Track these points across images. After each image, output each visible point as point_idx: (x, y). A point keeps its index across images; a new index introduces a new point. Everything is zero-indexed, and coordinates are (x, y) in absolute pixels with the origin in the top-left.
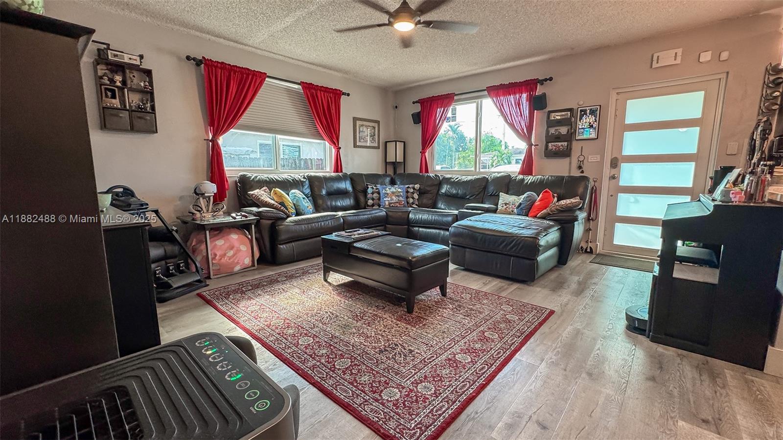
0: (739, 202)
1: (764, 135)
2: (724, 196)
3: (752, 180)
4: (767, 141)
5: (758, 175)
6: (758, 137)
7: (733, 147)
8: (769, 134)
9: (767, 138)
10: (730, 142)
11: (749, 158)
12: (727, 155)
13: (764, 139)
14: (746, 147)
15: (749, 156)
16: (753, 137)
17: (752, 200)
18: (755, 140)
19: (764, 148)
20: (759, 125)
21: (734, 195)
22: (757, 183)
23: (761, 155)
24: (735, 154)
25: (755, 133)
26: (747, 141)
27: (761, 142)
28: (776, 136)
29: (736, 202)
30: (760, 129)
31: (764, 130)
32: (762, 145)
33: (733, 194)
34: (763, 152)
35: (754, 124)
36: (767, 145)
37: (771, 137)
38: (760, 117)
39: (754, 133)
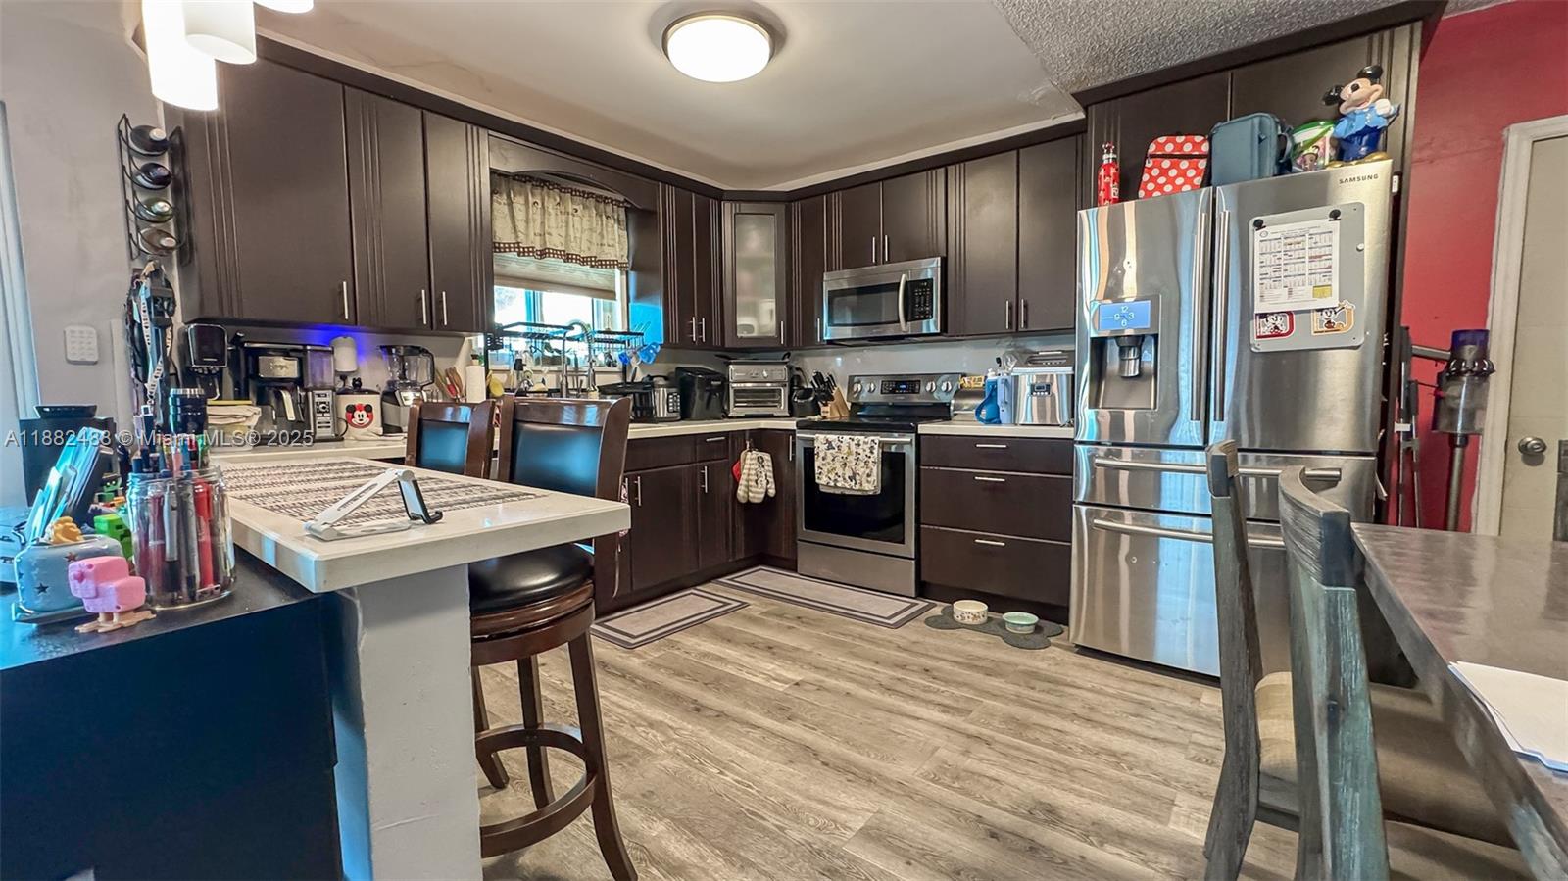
0: (121, 613)
1: (160, 313)
2: (43, 589)
3: (159, 500)
4: (172, 331)
5: (177, 475)
6: (145, 316)
7: (81, 342)
8: (171, 314)
9: (170, 323)
10: (71, 324)
11: (137, 376)
12: (69, 362)
13: (162, 325)
14: (121, 347)
15: (136, 370)
16: (132, 316)
17: (177, 587)
18: (140, 325)
19: (168, 349)
20: (139, 285)
21: (89, 584)
22: (182, 508)
23: (166, 368)
24: (95, 363)
25: (135, 304)
26: (118, 327)
27: (157, 331)
28: (187, 320)
29: (109, 617)
30: (144, 294)
31: (153, 300)
32: (160, 337)
33: (81, 578)
34: (167, 362)
35: (126, 280)
36: (172, 340)
37: (178, 319)
38: (137, 264)
39: (130, 304)
